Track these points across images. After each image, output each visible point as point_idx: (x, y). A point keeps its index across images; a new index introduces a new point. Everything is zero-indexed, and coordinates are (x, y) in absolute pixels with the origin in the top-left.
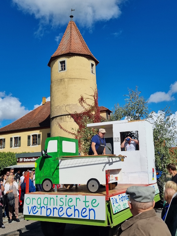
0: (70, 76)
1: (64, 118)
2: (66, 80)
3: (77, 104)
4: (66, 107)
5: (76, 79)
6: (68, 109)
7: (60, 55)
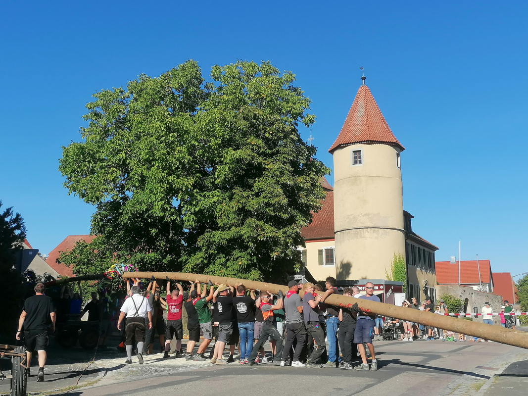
0: (369, 173)
1: (362, 232)
2: (363, 178)
3: (379, 213)
4: (363, 216)
5: (378, 178)
6: (368, 220)
7: (353, 143)
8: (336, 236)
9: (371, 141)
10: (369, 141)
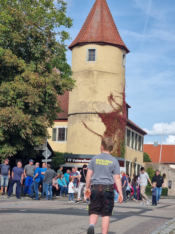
0: (100, 68)
1: (91, 116)
2: (95, 73)
3: (105, 102)
4: (93, 104)
5: (107, 73)
6: (96, 107)
7: (89, 43)
8: (69, 118)
9: (104, 42)
10: (102, 42)
